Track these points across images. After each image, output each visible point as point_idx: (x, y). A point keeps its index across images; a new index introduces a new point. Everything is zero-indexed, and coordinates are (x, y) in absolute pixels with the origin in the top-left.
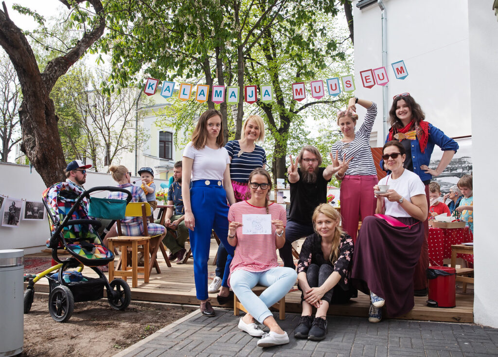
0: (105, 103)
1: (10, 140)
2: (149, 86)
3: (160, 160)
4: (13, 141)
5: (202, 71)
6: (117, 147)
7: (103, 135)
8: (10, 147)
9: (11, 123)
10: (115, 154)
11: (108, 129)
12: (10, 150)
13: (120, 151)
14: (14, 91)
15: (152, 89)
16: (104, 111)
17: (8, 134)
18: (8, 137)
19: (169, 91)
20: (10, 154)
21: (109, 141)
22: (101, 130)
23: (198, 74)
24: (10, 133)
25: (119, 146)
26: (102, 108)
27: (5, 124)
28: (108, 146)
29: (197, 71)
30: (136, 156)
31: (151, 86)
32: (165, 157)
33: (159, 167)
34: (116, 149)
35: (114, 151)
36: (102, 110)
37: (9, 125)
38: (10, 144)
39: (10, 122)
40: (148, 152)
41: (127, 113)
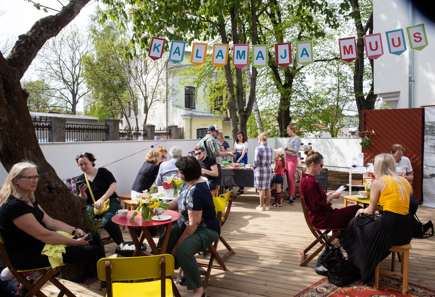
0: (143, 65)
1: (78, 95)
2: (155, 48)
3: (186, 109)
4: (79, 95)
5: (218, 34)
6: (152, 99)
7: (141, 90)
8: (78, 100)
9: (78, 82)
10: (151, 105)
11: (145, 85)
12: (77, 102)
13: (154, 103)
14: (79, 58)
15: (158, 51)
16: (141, 71)
17: (75, 90)
18: (75, 93)
19: (179, 53)
20: (77, 105)
21: (146, 94)
22: (139, 86)
23: (214, 36)
24: (77, 90)
25: (154, 99)
26: (140, 68)
27: (74, 83)
28: (146, 98)
29: (214, 34)
30: (167, 106)
31: (157, 47)
32: (189, 107)
33: (184, 115)
34: (152, 101)
35: (150, 103)
36: (140, 70)
37: (76, 84)
38: (77, 97)
39: (76, 82)
40: (176, 103)
41: (160, 73)
